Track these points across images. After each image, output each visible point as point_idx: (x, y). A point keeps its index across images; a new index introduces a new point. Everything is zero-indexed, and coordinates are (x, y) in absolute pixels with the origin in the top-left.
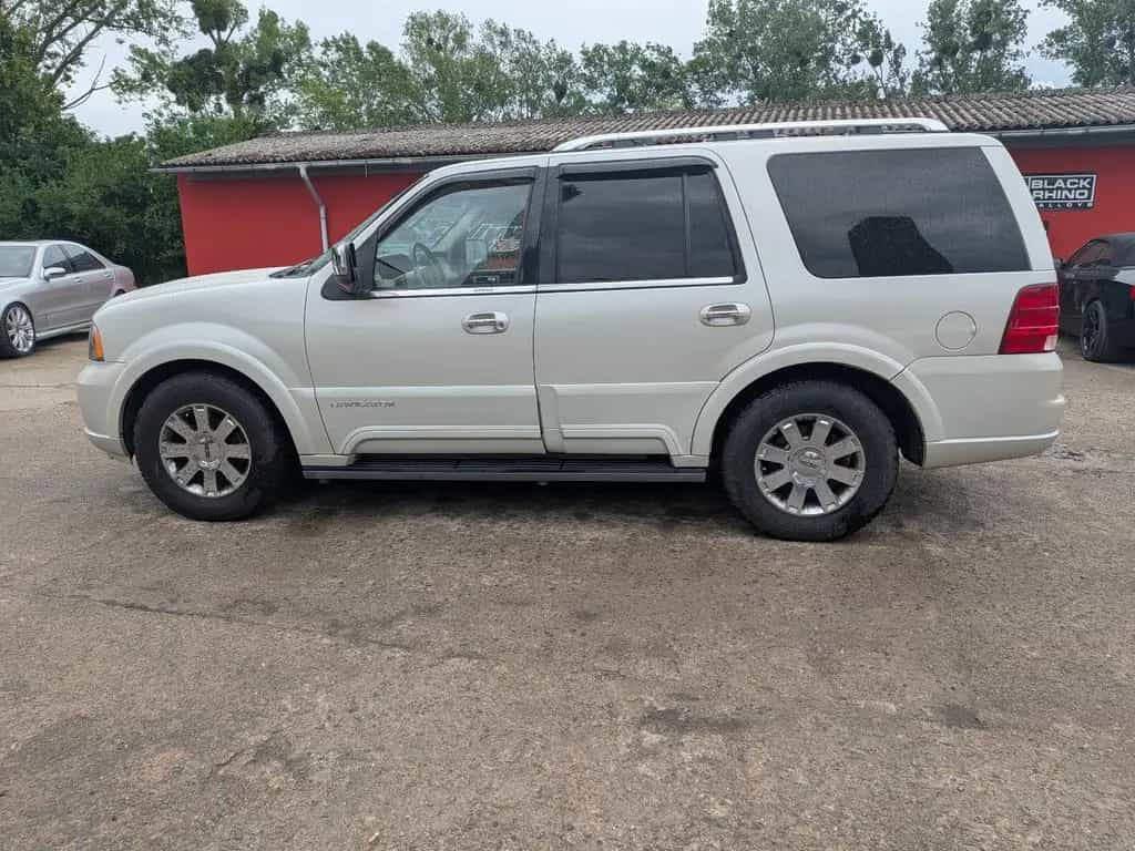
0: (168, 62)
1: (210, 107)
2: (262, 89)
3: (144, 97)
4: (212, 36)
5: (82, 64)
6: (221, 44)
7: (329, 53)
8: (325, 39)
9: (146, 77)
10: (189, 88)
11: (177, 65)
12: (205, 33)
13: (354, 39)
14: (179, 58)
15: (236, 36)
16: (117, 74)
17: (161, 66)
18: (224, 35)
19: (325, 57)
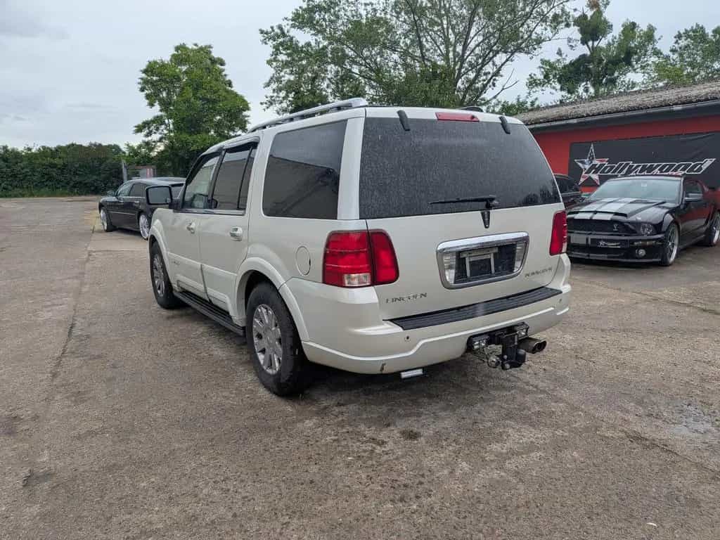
0: (561, 66)
1: (581, 90)
2: (616, 74)
3: (543, 88)
4: (588, 46)
5: (502, 76)
6: (593, 50)
7: (679, 41)
8: (679, 32)
9: (546, 76)
10: (569, 79)
11: (565, 67)
12: (584, 45)
13: (702, 28)
14: (567, 62)
15: (603, 43)
16: (532, 78)
17: (555, 68)
18: (596, 43)
19: (676, 45)
